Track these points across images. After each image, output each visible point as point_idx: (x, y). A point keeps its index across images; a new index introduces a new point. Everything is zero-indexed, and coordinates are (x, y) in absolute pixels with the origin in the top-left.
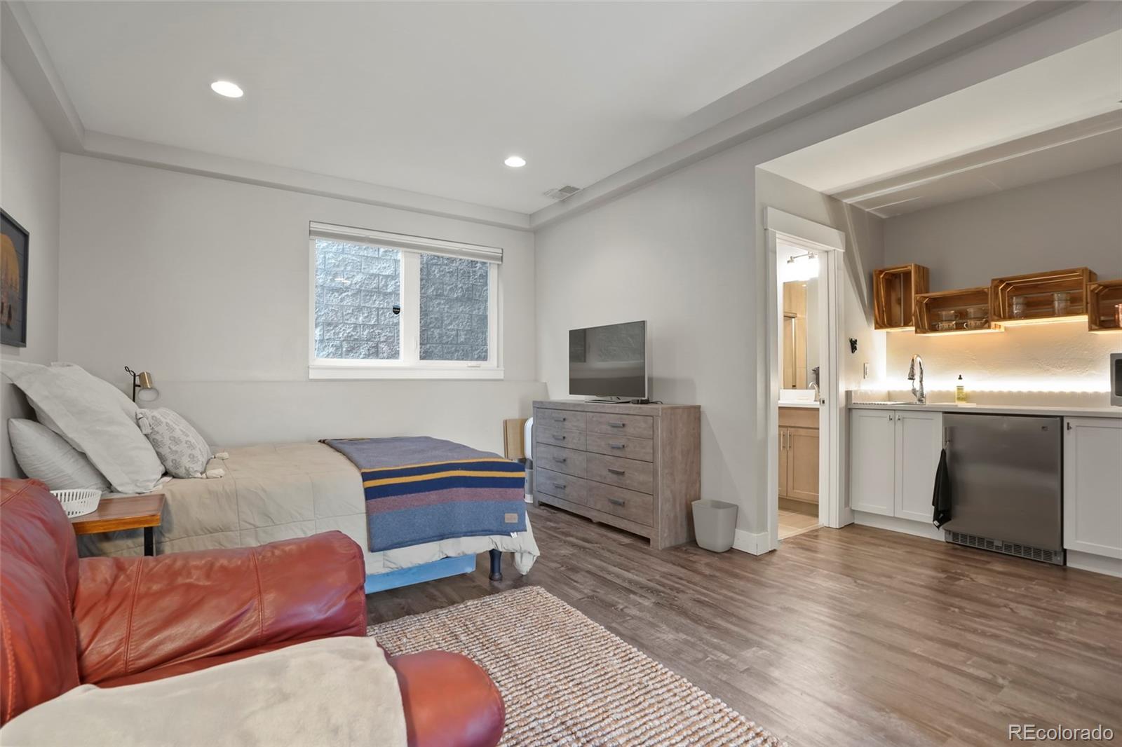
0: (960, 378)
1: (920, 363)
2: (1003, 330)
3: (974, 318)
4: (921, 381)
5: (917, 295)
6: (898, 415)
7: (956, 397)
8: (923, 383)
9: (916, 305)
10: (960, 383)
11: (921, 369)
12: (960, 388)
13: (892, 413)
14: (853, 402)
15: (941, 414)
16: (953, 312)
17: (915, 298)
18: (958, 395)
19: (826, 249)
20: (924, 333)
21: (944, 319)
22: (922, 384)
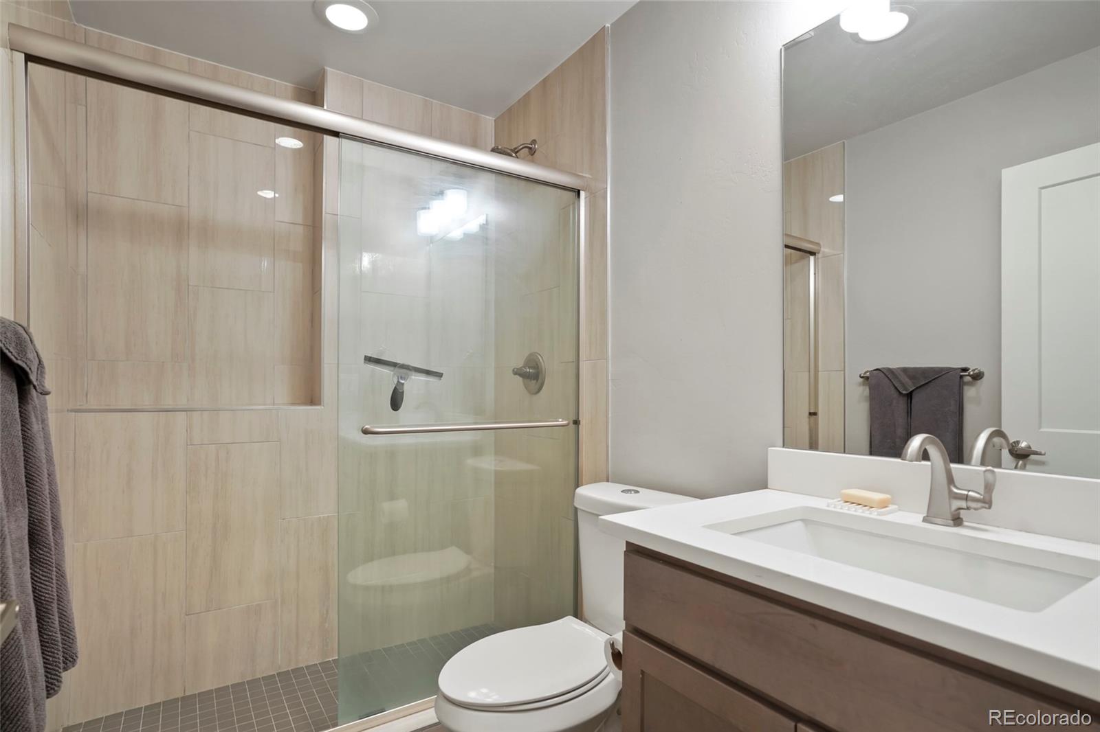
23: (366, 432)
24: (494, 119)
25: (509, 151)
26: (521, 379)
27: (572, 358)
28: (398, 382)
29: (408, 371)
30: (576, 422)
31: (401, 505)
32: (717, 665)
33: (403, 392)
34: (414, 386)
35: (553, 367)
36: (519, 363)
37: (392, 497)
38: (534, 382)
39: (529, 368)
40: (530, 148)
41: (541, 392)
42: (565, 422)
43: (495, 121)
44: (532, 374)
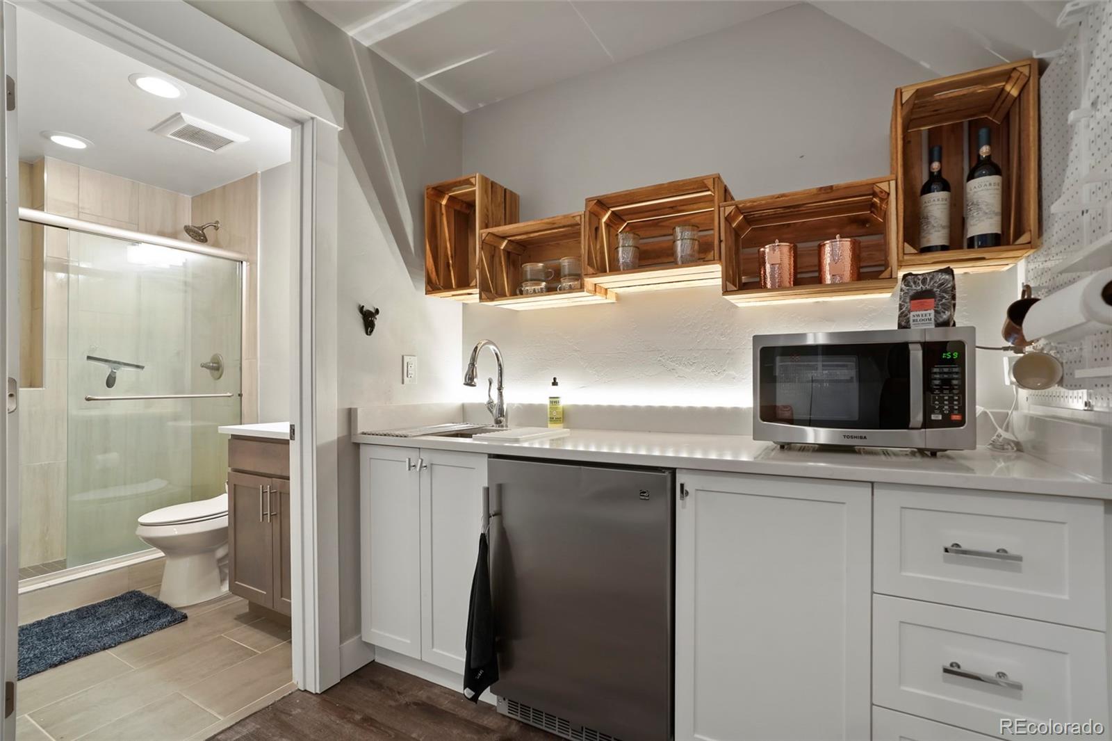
0: (555, 383)
1: (496, 354)
2: (613, 300)
3: (570, 275)
4: (500, 389)
5: (482, 231)
6: (427, 457)
7: (549, 416)
8: (504, 392)
9: (482, 248)
10: (554, 391)
11: (500, 365)
12: (554, 401)
13: (414, 455)
14: (360, 430)
15: (485, 460)
16: (541, 265)
17: (481, 235)
18: (551, 412)
19: (297, 116)
20: (492, 299)
21: (529, 277)
22: (501, 394)
23: (88, 399)
24: (191, 197)
25: (196, 229)
26: (208, 371)
27: (239, 358)
28: (112, 371)
29: (119, 365)
30: (240, 395)
31: (114, 456)
32: (257, 470)
33: (115, 378)
34: (123, 374)
35: (228, 362)
36: (207, 359)
37: (106, 451)
38: (216, 372)
39: (213, 363)
40: (215, 226)
41: (222, 378)
42: (230, 395)
43: (192, 198)
44: (216, 368)
